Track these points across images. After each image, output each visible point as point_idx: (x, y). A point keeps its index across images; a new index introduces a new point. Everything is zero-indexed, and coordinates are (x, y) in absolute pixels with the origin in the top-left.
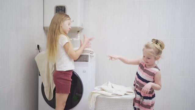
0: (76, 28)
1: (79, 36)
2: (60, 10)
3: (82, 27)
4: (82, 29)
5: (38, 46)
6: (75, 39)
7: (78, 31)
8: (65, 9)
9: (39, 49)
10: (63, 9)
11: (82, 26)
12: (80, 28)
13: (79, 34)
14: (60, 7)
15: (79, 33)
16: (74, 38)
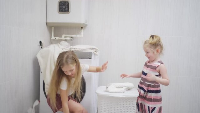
0: (80, 24)
1: (82, 33)
2: (63, 5)
3: (87, 24)
4: (86, 26)
5: (41, 42)
6: (78, 36)
7: (82, 28)
8: (69, 4)
9: (41, 46)
10: (67, 5)
11: (86, 22)
12: (83, 24)
13: (82, 31)
14: (64, 2)
15: (83, 29)
16: (78, 34)
